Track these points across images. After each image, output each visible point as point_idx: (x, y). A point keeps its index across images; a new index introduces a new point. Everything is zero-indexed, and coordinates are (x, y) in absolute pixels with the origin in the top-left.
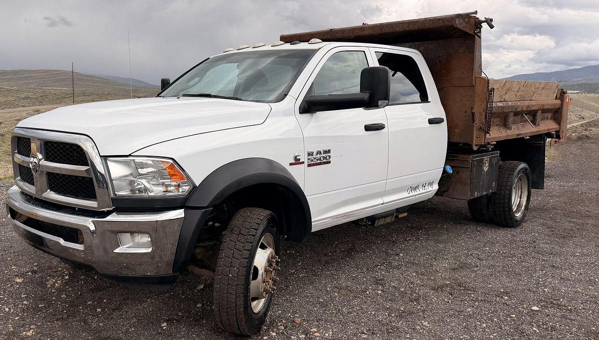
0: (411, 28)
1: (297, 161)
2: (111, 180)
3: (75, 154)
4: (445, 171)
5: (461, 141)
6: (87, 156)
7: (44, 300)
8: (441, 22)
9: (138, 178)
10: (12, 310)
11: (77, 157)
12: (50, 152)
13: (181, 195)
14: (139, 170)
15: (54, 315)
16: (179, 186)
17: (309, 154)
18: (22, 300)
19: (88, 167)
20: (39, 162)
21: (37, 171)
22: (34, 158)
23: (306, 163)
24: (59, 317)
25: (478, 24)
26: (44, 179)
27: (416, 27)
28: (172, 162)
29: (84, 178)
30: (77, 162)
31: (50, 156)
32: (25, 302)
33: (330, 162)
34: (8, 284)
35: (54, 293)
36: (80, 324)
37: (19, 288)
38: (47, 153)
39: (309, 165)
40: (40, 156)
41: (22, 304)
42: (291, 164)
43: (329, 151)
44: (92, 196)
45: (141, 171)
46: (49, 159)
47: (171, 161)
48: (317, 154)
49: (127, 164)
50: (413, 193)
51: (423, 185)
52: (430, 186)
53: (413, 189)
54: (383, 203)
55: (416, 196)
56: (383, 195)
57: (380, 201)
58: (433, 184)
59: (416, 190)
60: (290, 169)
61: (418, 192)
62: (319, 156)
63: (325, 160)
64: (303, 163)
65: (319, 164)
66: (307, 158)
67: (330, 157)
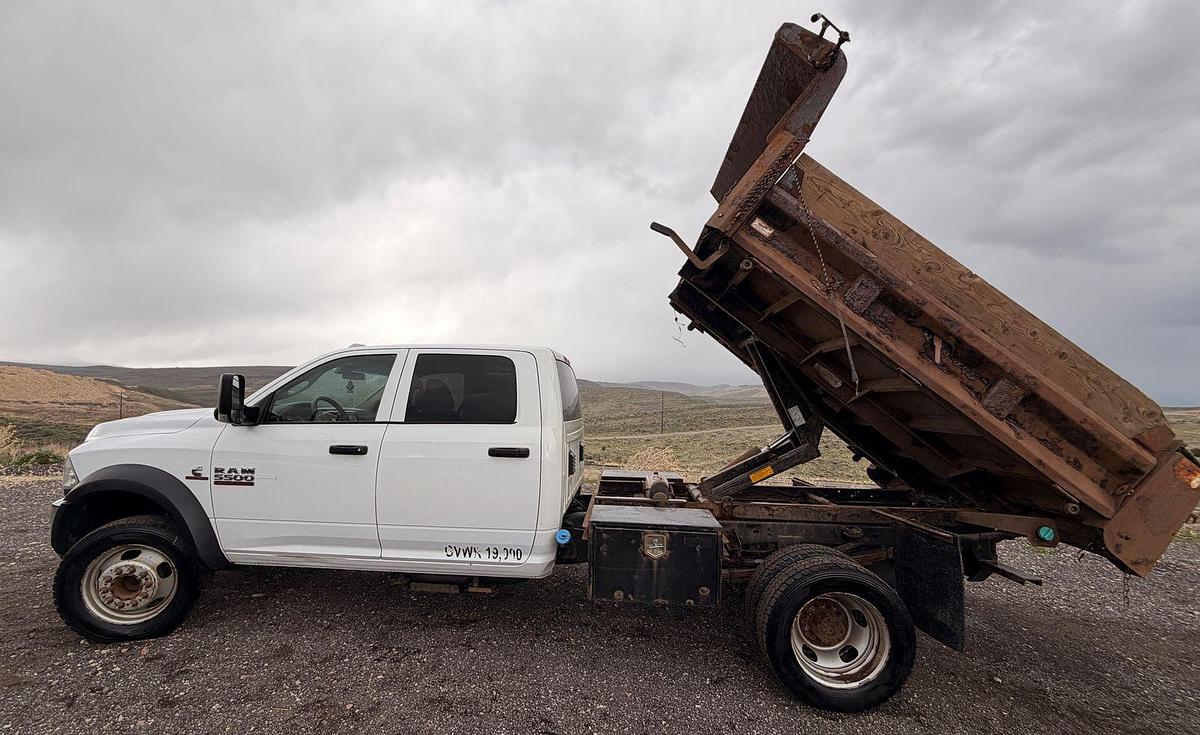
1: (197, 476)
17: (217, 470)
23: (213, 481)
33: (252, 484)
39: (216, 483)
42: (187, 478)
43: (252, 472)
48: (230, 471)
50: (461, 557)
51: (489, 549)
52: (511, 556)
53: (462, 552)
54: (381, 557)
55: (471, 563)
56: (380, 545)
57: (376, 553)
58: (518, 553)
59: (470, 555)
60: (187, 483)
61: (478, 559)
62: (234, 474)
63: (244, 481)
64: (207, 479)
65: (234, 484)
66: (213, 473)
67: (252, 478)
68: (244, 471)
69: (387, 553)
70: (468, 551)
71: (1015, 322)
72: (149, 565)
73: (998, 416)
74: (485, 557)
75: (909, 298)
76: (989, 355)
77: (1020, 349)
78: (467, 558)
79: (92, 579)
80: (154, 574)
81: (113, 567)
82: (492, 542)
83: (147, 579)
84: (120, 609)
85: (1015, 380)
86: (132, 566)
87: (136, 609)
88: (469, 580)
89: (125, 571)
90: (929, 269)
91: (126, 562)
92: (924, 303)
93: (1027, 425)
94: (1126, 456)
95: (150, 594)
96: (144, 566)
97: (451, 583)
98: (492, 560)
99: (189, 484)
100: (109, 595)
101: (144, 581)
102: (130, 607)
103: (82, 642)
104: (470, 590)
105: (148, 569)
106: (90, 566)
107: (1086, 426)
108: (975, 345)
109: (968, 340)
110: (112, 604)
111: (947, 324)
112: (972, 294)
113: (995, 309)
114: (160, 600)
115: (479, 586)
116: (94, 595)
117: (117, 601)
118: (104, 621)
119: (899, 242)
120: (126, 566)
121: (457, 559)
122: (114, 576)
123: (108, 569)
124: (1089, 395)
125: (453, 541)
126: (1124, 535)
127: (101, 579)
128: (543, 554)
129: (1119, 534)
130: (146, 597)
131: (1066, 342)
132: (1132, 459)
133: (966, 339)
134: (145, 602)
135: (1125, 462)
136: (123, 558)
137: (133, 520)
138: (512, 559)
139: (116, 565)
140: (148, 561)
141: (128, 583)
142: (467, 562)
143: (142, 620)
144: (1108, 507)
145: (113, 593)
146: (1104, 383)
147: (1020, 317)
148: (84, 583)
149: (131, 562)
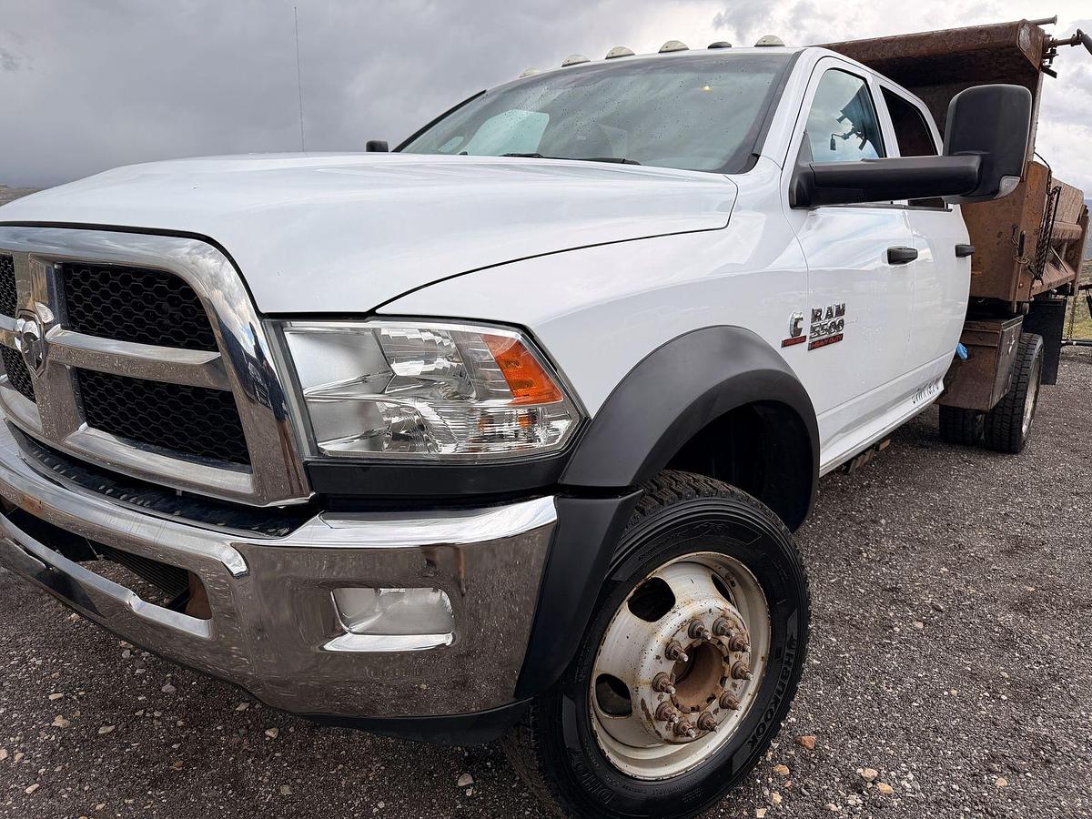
0: (912, 52)
1: (795, 339)
2: (302, 401)
3: (166, 305)
4: (957, 356)
5: (983, 295)
6: (211, 316)
7: (115, 704)
8: (984, 36)
9: (390, 395)
10: (19, 756)
11: (171, 317)
12: (78, 299)
13: (543, 451)
14: (395, 366)
15: (144, 763)
16: (532, 418)
18: (49, 711)
19: (213, 355)
20: (43, 335)
21: (39, 363)
22: (28, 318)
23: (809, 341)
24: (160, 769)
25: (1048, 48)
26: (66, 391)
27: (924, 50)
28: (520, 338)
29: (200, 392)
30: (174, 333)
31: (80, 314)
32: (59, 722)
34: (11, 658)
35: (142, 677)
36: (225, 793)
37: (42, 667)
38: (70, 306)
39: (813, 346)
40: (47, 315)
41: (51, 730)
43: (843, 309)
44: (231, 450)
45: (400, 369)
46: (77, 323)
47: (515, 335)
48: (826, 315)
49: (348, 343)
50: (918, 401)
51: (930, 384)
53: (919, 394)
59: (922, 396)
60: (785, 356)
62: (829, 320)
63: (836, 333)
66: (810, 324)
67: (843, 324)
68: (838, 311)
70: (922, 392)
121: (916, 405)
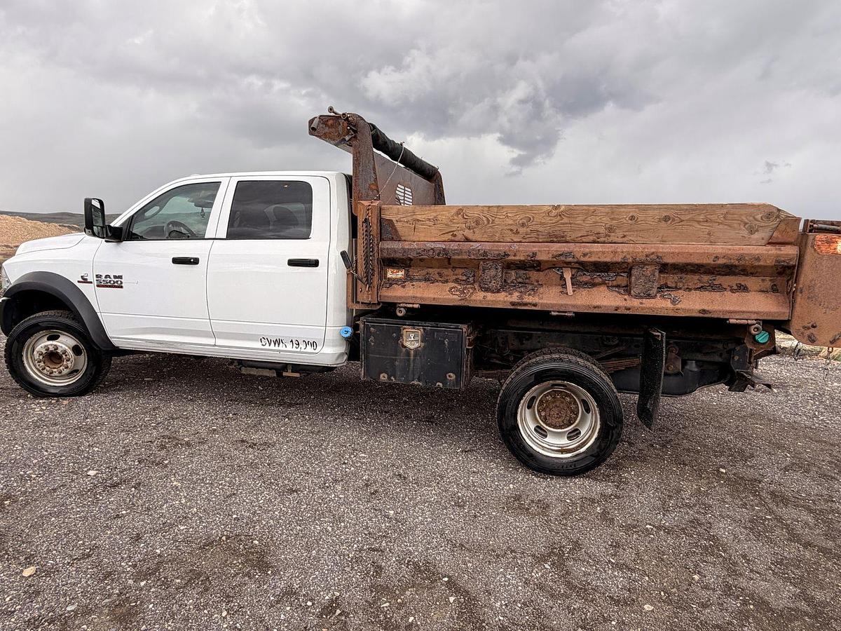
1: (85, 281)
17: (97, 276)
23: (96, 284)
33: (122, 287)
39: (98, 286)
42: (79, 282)
43: (120, 277)
48: (106, 277)
50: (272, 346)
51: (292, 341)
52: (309, 347)
53: (272, 342)
54: (215, 345)
55: (280, 351)
56: (214, 335)
57: (211, 341)
58: (314, 344)
59: (279, 345)
60: (79, 285)
61: (284, 348)
62: (109, 279)
63: (116, 284)
64: (91, 282)
65: (110, 286)
66: (95, 279)
67: (121, 283)
68: (115, 277)
69: (220, 342)
70: (277, 342)
71: (612, 219)
72: (66, 346)
73: (649, 296)
74: (289, 347)
75: (522, 258)
76: (608, 260)
77: (630, 236)
78: (277, 348)
79: (29, 353)
80: (70, 352)
81: (43, 345)
82: (295, 336)
83: (66, 355)
84: (50, 375)
85: (643, 264)
86: (55, 345)
87: (61, 376)
88: (285, 366)
89: (51, 348)
90: (523, 225)
91: (51, 342)
92: (534, 254)
93: (680, 285)
94: (769, 262)
95: (69, 365)
96: (64, 346)
97: (270, 369)
98: (294, 349)
99: (80, 286)
100: (42, 364)
101: (64, 356)
102: (57, 374)
103: (29, 396)
104: (285, 374)
105: (67, 348)
106: (27, 343)
107: (721, 261)
108: (593, 259)
109: (586, 259)
110: (45, 371)
111: (562, 258)
112: (566, 220)
113: (591, 220)
114: (77, 371)
115: (292, 372)
116: (31, 364)
117: (48, 368)
118: (41, 382)
119: (488, 220)
120: (51, 345)
121: (271, 348)
122: (44, 352)
123: (39, 347)
124: (709, 234)
125: (266, 334)
126: (810, 325)
127: (35, 353)
128: (333, 346)
129: (804, 327)
130: (67, 368)
131: (660, 207)
132: (777, 261)
133: (583, 259)
134: (66, 371)
135: (772, 267)
136: (49, 339)
137: (52, 312)
138: (309, 349)
139: (43, 344)
140: (65, 343)
141: (53, 357)
142: (278, 351)
143: (65, 384)
144: (783, 311)
145: (44, 363)
146: (713, 217)
147: (613, 213)
148: (24, 355)
149: (54, 343)
